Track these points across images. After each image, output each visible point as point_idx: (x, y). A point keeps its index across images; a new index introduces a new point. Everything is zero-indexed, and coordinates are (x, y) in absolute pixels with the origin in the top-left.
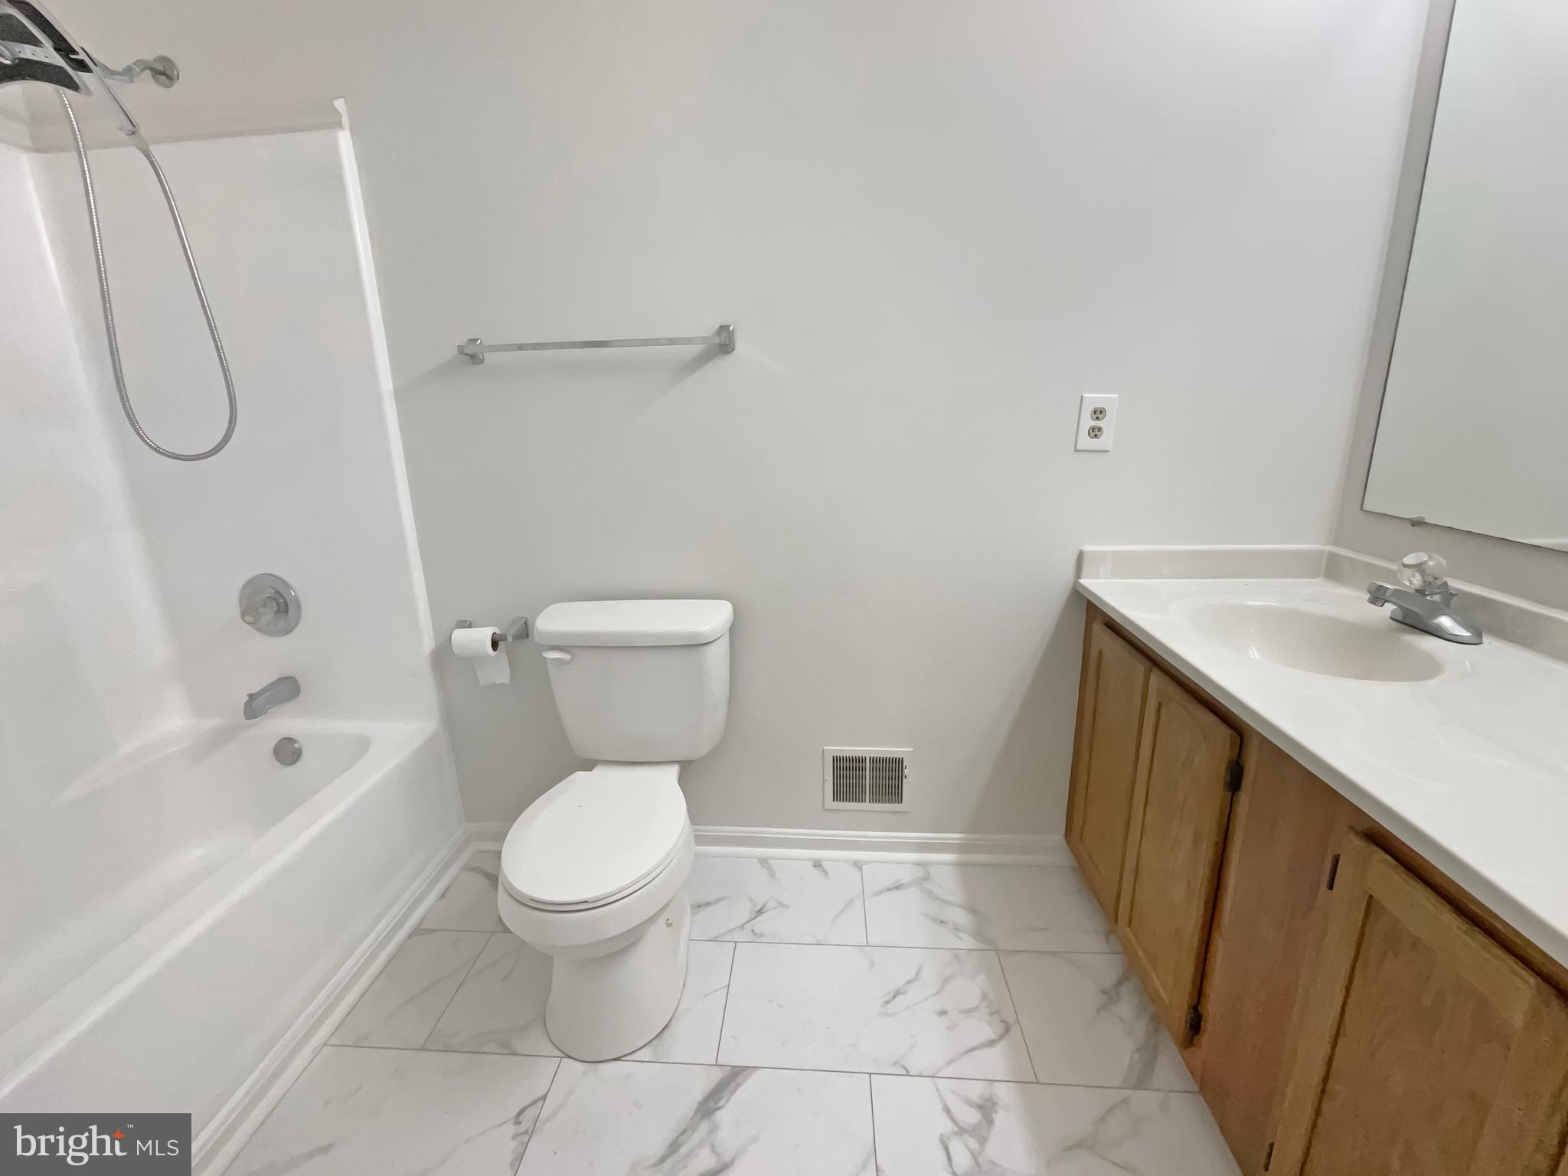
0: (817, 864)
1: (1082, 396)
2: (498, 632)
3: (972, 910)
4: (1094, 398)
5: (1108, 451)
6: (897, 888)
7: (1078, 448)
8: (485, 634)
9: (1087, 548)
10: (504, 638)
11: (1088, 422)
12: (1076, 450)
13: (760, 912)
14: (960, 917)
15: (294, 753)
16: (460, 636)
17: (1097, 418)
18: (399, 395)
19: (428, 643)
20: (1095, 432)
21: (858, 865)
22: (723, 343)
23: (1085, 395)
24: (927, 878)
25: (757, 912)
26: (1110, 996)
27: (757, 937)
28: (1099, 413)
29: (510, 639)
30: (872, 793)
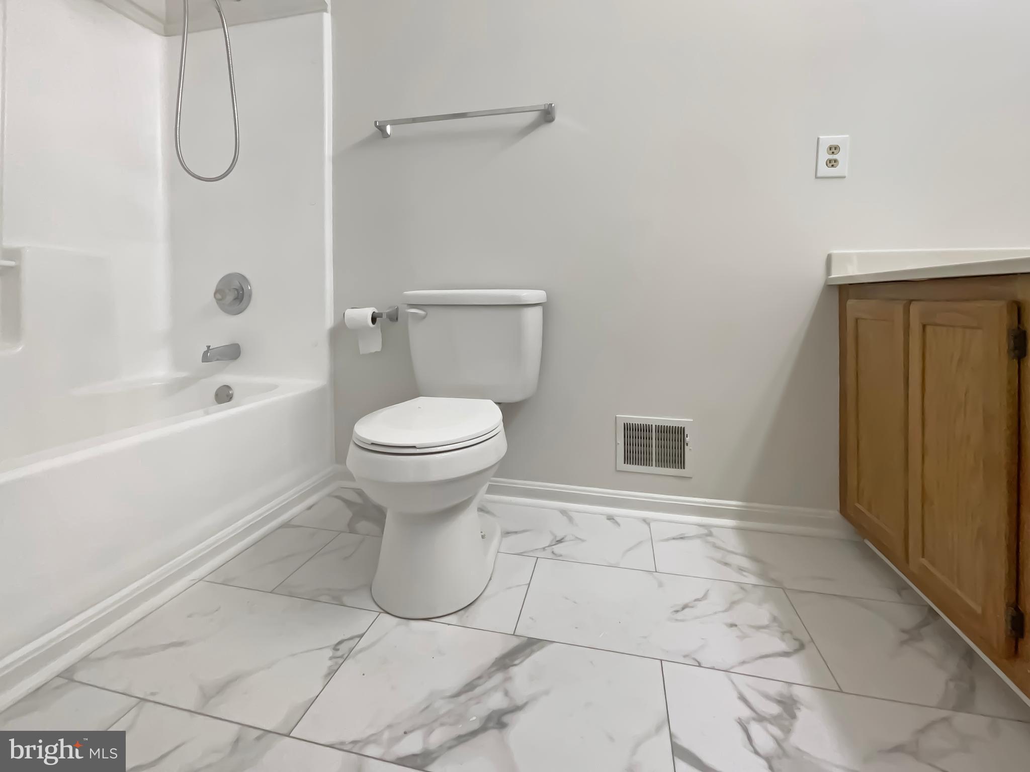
0: (610, 518)
1: (818, 139)
2: (376, 311)
3: (753, 558)
4: (828, 139)
5: (844, 177)
6: (681, 538)
7: (819, 175)
8: (368, 312)
9: (834, 251)
10: (380, 315)
11: (824, 156)
12: (816, 177)
13: (560, 541)
14: (745, 563)
15: (227, 396)
16: (350, 313)
17: (833, 153)
18: (336, 160)
19: (329, 322)
20: (832, 163)
21: (645, 521)
22: (547, 115)
23: (821, 137)
24: (710, 534)
25: (557, 541)
26: (911, 636)
27: (556, 556)
28: (834, 149)
29: (384, 316)
30: (658, 461)
